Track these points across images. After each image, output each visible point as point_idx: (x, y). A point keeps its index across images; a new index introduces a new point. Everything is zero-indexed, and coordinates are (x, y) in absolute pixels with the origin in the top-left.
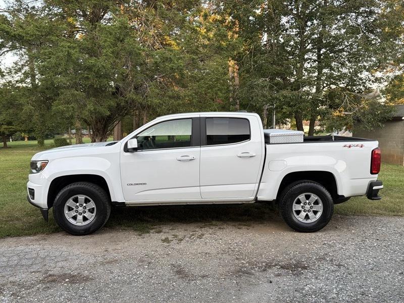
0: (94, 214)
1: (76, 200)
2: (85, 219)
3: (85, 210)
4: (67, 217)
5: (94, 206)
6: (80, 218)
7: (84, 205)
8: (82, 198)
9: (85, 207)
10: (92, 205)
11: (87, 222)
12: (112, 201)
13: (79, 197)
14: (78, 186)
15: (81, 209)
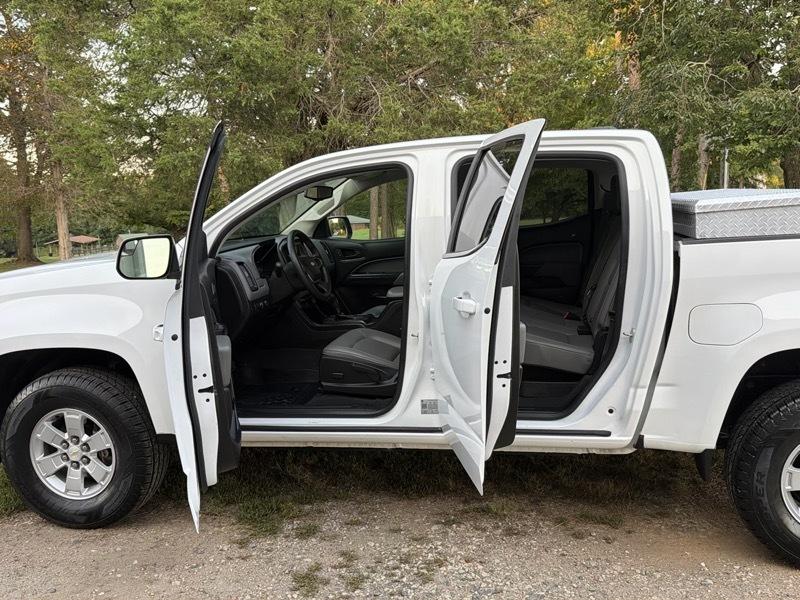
0: (111, 469)
1: (60, 423)
2: (89, 481)
3: (88, 454)
4: (40, 473)
5: (109, 445)
6: (75, 475)
7: (85, 438)
8: (74, 417)
9: (85, 444)
10: (103, 440)
11: (95, 490)
12: (158, 432)
13: (66, 416)
14: (61, 381)
15: (74, 451)
